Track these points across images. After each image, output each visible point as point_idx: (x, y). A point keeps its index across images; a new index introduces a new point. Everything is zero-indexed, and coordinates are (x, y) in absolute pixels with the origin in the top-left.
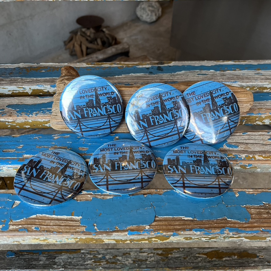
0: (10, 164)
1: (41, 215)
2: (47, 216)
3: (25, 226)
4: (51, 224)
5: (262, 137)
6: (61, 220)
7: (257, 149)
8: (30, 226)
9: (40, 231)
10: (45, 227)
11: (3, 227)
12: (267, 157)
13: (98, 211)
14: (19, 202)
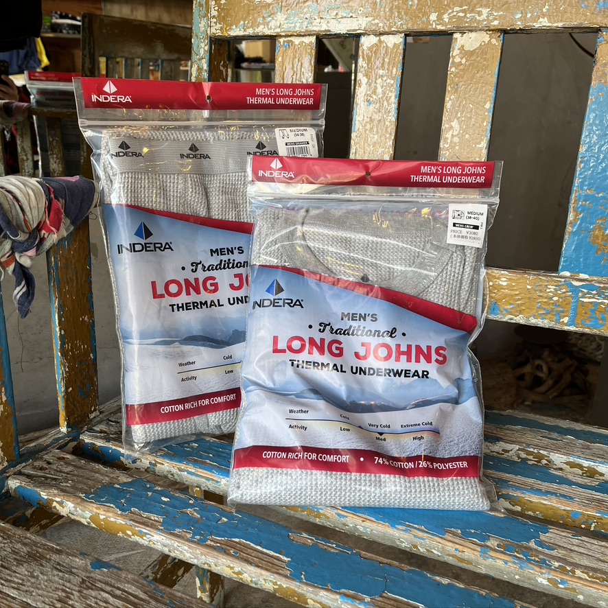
1: (245, 541)
2: (252, 545)
3: (223, 546)
4: (253, 554)
5: (602, 549)
6: (266, 554)
7: (585, 562)
8: (229, 548)
9: (238, 558)
10: (244, 555)
11: (200, 539)
12: (596, 578)
13: (313, 560)
14: (225, 520)
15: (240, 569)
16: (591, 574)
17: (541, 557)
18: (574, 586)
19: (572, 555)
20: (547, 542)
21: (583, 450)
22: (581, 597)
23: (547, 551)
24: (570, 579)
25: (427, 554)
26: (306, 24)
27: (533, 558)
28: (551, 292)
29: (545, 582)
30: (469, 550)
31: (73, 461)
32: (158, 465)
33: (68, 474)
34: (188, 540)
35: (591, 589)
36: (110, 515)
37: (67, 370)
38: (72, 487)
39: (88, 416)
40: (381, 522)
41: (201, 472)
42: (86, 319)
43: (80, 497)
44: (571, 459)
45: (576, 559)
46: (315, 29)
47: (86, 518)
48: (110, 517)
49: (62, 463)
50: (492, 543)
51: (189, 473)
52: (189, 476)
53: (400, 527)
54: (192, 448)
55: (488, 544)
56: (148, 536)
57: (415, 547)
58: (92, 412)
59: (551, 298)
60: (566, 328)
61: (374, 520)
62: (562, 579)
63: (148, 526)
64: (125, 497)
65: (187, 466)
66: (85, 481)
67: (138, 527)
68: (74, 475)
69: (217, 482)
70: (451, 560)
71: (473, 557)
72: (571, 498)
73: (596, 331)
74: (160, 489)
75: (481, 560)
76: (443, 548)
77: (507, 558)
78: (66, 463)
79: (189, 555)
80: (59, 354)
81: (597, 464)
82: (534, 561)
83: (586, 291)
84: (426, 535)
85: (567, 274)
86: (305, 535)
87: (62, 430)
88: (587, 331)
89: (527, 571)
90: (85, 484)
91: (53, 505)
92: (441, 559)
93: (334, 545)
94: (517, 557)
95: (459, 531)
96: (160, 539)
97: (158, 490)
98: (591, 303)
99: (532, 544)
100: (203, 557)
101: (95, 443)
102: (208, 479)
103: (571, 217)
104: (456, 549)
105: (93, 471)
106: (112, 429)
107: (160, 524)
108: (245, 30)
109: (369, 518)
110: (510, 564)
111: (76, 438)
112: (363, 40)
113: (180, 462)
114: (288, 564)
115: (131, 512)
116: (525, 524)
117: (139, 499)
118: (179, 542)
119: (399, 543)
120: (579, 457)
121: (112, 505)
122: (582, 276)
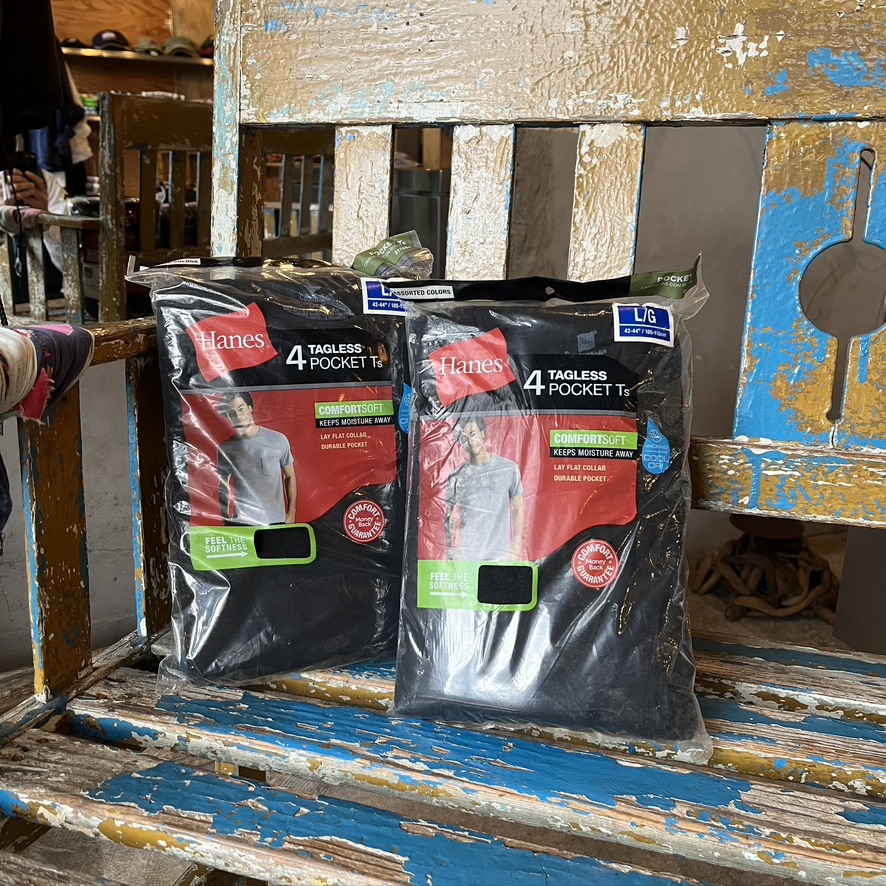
0: (304, 749)
1: (339, 839)
2: (350, 843)
3: (309, 849)
4: (353, 857)
5: (823, 806)
6: (372, 854)
7: (804, 825)
8: (317, 851)
9: (332, 864)
10: (341, 858)
11: (273, 842)
12: (820, 845)
13: (440, 857)
14: (306, 811)
15: (336, 881)
16: (813, 841)
17: (746, 823)
18: (793, 859)
19: (785, 817)
20: (750, 803)
21: (777, 675)
22: (803, 874)
23: (752, 815)
24: (785, 850)
25: (592, 835)
26: (378, 108)
27: (736, 826)
28: (724, 464)
29: (754, 857)
30: (650, 823)
31: (62, 743)
32: (192, 739)
33: (57, 763)
34: (255, 846)
35: (816, 860)
36: (132, 818)
37: (48, 607)
38: (66, 782)
39: (76, 675)
40: (526, 795)
41: (258, 744)
42: (75, 529)
43: (82, 797)
44: (764, 689)
45: (792, 822)
46: (391, 115)
47: (91, 827)
48: (131, 822)
49: (45, 748)
50: (680, 810)
51: (240, 747)
52: (241, 752)
53: (553, 799)
54: (240, 710)
55: (675, 811)
56: (192, 845)
57: (576, 825)
58: (82, 669)
59: (725, 472)
60: (747, 511)
61: (516, 792)
62: (776, 851)
63: (192, 830)
64: (151, 791)
65: (237, 738)
66: (86, 771)
67: (176, 833)
68: (67, 765)
69: (284, 757)
70: (626, 840)
71: (656, 832)
72: (772, 740)
73: (785, 514)
74: (201, 774)
75: (667, 836)
76: (614, 823)
77: (701, 829)
78: (51, 748)
79: (258, 867)
80: (37, 583)
81: (797, 693)
82: (738, 829)
83: (770, 461)
84: (589, 807)
85: (744, 439)
86: (423, 822)
87: (38, 699)
88: (774, 514)
89: (729, 844)
90: (85, 776)
91: (39, 813)
92: (612, 840)
93: (466, 833)
94: (714, 826)
95: (634, 798)
96: (212, 848)
97: (198, 776)
98: (778, 476)
99: (732, 807)
100: (279, 868)
101: (91, 714)
102: (269, 754)
103: (745, 363)
104: (633, 824)
105: (93, 755)
106: (115, 692)
107: (210, 825)
108: (290, 117)
109: (509, 790)
110: (706, 837)
111: (60, 709)
112: (458, 131)
113: (225, 732)
114: (406, 866)
115: (164, 812)
116: (719, 781)
117: (173, 791)
118: (242, 850)
119: (552, 823)
120: (774, 685)
121: (133, 804)
122: (764, 441)
